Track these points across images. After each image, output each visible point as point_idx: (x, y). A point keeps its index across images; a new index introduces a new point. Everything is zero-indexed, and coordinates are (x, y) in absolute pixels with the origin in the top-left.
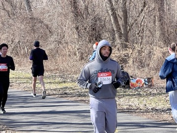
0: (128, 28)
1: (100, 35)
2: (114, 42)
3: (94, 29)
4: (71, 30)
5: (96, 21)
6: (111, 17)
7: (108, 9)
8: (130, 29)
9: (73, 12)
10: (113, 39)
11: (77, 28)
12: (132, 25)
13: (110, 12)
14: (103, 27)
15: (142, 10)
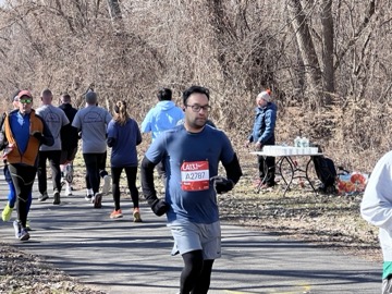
0: (335, 59)
1: (271, 74)
2: (302, 91)
3: (258, 61)
4: (209, 61)
5: (263, 44)
6: (298, 35)
7: (291, 17)
8: (338, 63)
9: (212, 22)
10: (301, 82)
11: (222, 59)
12: (343, 54)
13: (295, 25)
14: (278, 58)
15: (367, 20)
